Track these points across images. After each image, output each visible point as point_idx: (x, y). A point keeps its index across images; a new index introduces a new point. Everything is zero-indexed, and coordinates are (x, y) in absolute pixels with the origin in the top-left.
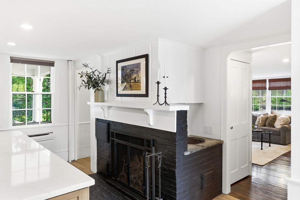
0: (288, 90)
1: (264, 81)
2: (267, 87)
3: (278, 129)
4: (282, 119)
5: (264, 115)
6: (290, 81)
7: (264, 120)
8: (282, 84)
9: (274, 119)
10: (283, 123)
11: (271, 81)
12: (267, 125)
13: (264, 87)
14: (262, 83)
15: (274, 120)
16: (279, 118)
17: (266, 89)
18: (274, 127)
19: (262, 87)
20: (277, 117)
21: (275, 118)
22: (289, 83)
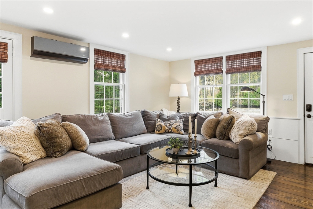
0: (255, 73)
1: (220, 59)
2: (224, 69)
3: (236, 143)
4: (244, 124)
5: (216, 116)
6: (261, 56)
7: (213, 125)
8: (246, 63)
9: (229, 124)
10: (245, 132)
11: (229, 58)
12: (217, 136)
13: (219, 69)
14: (216, 64)
15: (228, 126)
16: (238, 121)
17: (222, 72)
18: (229, 139)
19: (217, 70)
20: (236, 119)
21: (231, 122)
22: (259, 61)
